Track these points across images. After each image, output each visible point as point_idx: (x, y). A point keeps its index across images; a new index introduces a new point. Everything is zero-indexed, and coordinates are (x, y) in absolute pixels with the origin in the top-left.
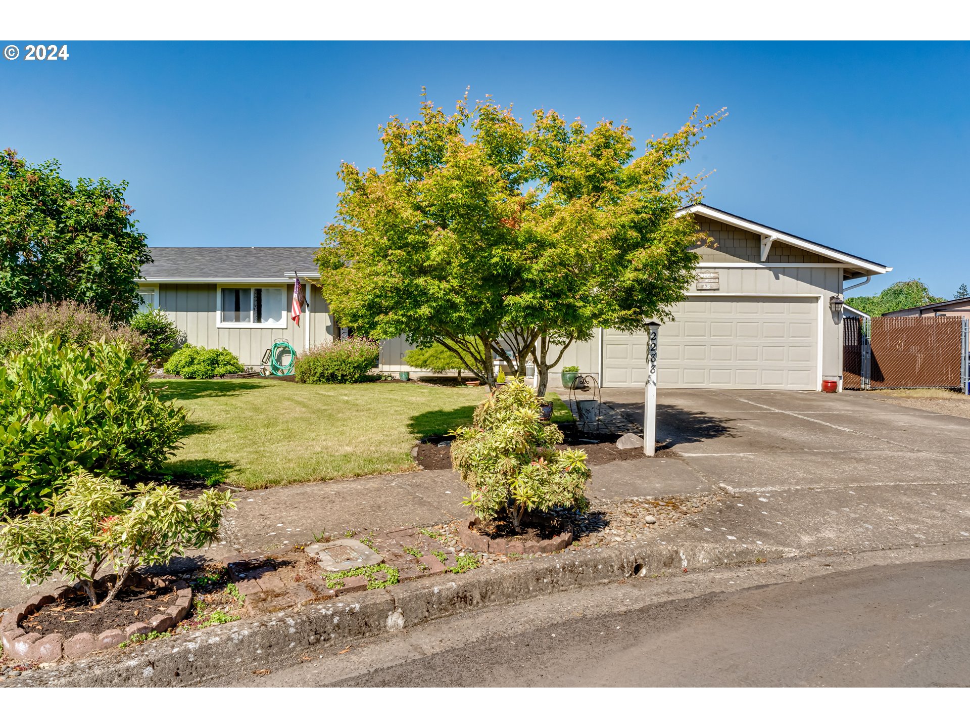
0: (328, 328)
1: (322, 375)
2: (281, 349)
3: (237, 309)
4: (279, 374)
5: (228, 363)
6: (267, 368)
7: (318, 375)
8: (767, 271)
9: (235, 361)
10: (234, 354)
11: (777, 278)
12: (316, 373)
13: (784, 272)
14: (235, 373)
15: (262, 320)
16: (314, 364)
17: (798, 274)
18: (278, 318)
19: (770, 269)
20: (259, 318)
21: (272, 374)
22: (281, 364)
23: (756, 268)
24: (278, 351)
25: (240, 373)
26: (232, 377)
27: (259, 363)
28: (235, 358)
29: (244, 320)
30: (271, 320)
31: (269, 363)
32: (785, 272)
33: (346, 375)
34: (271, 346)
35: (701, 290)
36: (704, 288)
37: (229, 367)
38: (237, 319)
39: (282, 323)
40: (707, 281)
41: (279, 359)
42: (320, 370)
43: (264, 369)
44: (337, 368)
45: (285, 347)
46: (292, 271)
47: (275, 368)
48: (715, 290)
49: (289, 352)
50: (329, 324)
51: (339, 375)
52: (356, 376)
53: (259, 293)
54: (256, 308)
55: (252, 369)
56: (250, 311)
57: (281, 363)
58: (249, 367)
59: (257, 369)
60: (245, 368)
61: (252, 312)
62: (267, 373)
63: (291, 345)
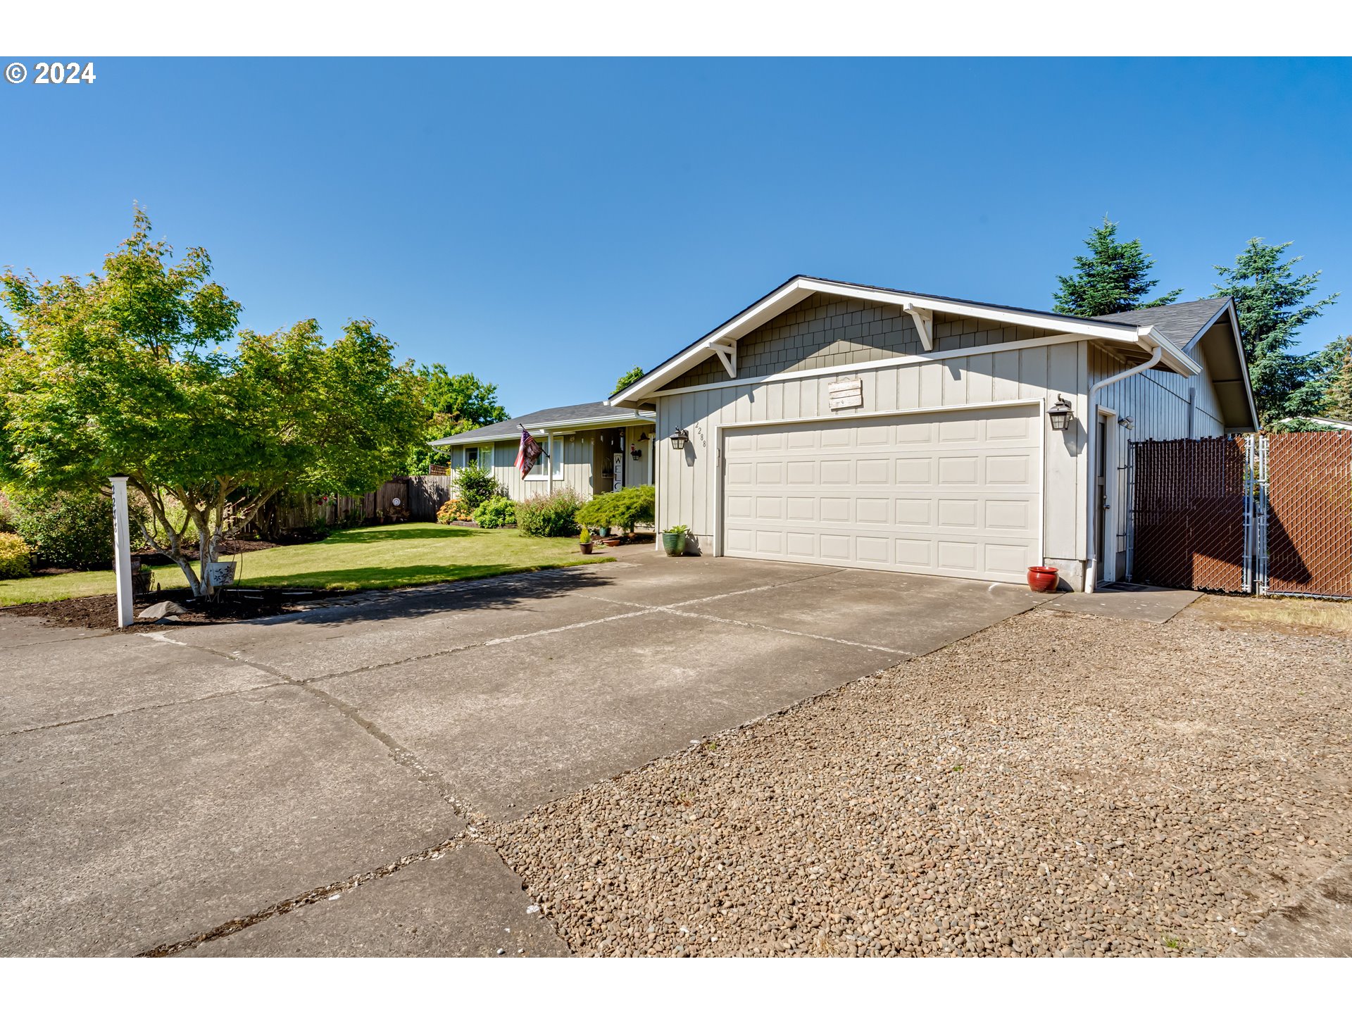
0: (590, 479)
8: (938, 367)
11: (957, 377)
13: (968, 363)
17: (993, 366)
19: (943, 362)
23: (920, 364)
32: (970, 364)
35: (837, 410)
36: (840, 406)
39: (560, 475)
40: (843, 394)
48: (856, 407)
50: (591, 475)
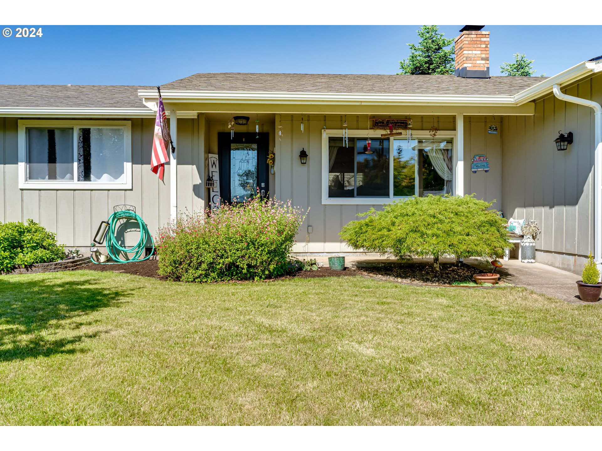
0: (196, 189)
1: (211, 266)
2: (122, 221)
3: (52, 159)
4: (121, 259)
5: (39, 245)
6: (101, 250)
7: (204, 266)
9: (50, 241)
10: (49, 230)
12: (200, 263)
14: (52, 260)
15: (92, 177)
16: (198, 248)
18: (118, 172)
20: (86, 174)
21: (109, 260)
22: (123, 244)
24: (118, 224)
25: (59, 261)
26: (45, 269)
27: (89, 242)
28: (49, 236)
29: (63, 177)
30: (105, 176)
31: (105, 244)
33: (255, 267)
34: (107, 216)
37: (40, 252)
38: (52, 176)
39: (125, 181)
41: (120, 236)
42: (208, 258)
43: (96, 252)
44: (239, 254)
45: (129, 218)
46: (152, 88)
47: (114, 250)
49: (136, 225)
50: (198, 181)
51: (243, 264)
52: (272, 267)
53: (86, 135)
54: (82, 158)
55: (77, 252)
56: (73, 162)
57: (123, 242)
58: (73, 250)
59: (86, 253)
60: (66, 251)
61: (75, 164)
62: (102, 259)
63: (138, 214)
